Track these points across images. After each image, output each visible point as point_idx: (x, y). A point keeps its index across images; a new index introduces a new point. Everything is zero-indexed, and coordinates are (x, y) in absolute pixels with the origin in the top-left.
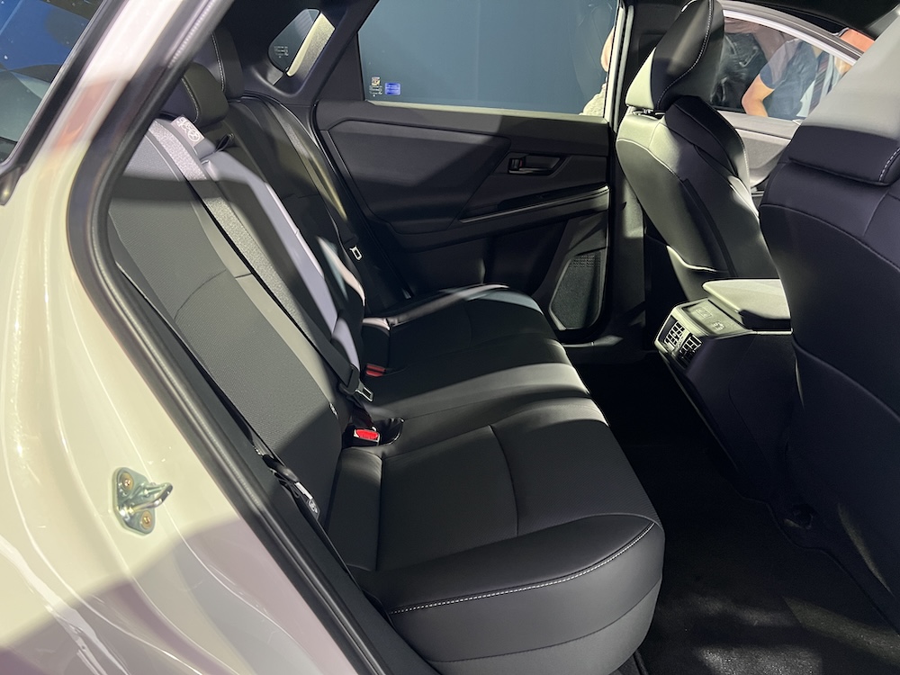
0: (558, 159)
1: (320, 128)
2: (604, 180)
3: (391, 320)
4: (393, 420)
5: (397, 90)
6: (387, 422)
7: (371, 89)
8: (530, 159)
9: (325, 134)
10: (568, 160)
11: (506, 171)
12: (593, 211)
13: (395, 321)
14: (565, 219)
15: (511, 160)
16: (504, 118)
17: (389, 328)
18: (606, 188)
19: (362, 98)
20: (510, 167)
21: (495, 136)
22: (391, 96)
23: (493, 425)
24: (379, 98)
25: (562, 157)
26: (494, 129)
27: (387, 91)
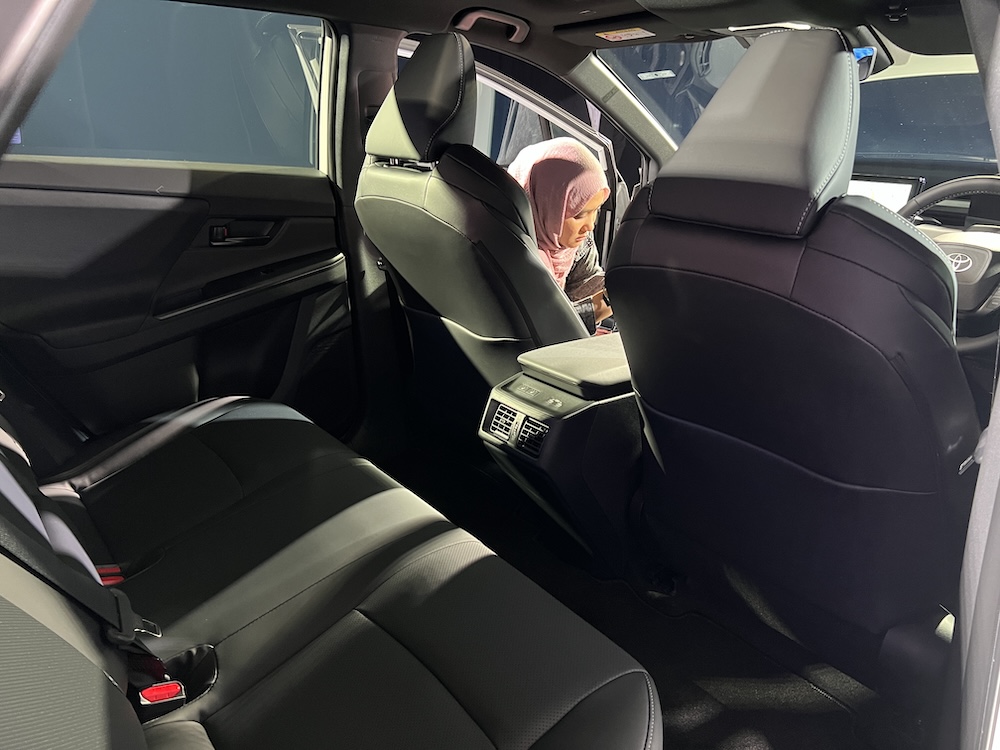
0: (273, 223)
2: (335, 246)
3: (78, 482)
4: (194, 651)
6: (184, 660)
8: (236, 226)
10: (286, 225)
11: (208, 243)
12: (331, 285)
13: (84, 481)
14: (298, 297)
15: (212, 228)
16: (195, 175)
17: (78, 496)
18: (341, 255)
20: (212, 239)
21: (185, 197)
23: (362, 607)
25: (279, 221)
26: (184, 188)
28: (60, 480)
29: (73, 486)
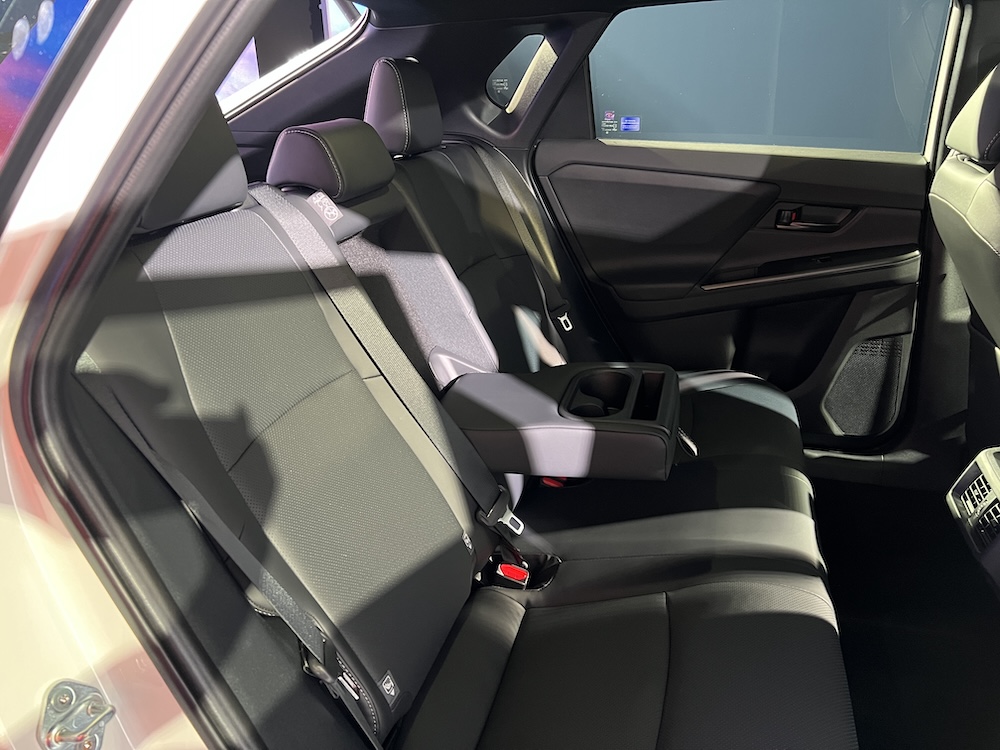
0: (848, 211)
1: (538, 174)
2: (916, 242)
4: (549, 557)
5: (636, 125)
6: (542, 558)
7: (604, 125)
8: (807, 211)
9: (544, 180)
10: (861, 214)
11: (773, 225)
12: (895, 284)
14: (849, 293)
15: (780, 211)
16: (774, 159)
18: (917, 252)
19: (592, 136)
20: (778, 221)
21: (759, 181)
22: (627, 133)
23: (669, 593)
24: (612, 136)
25: (855, 209)
26: (757, 172)
27: (623, 127)
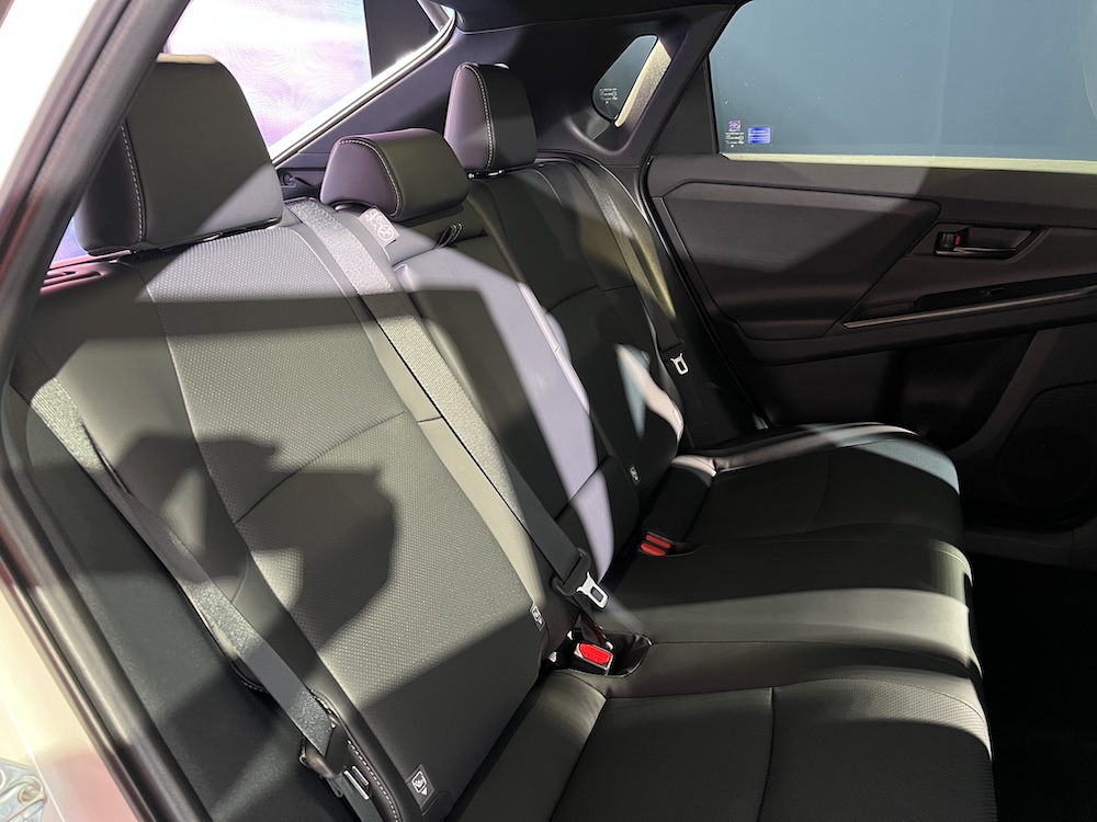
0: (1029, 233)
1: (652, 194)
3: (720, 462)
4: (638, 638)
5: (766, 136)
7: (728, 137)
8: (974, 233)
9: (659, 202)
11: (931, 251)
13: (726, 464)
15: (940, 234)
16: (933, 172)
17: (714, 473)
19: (714, 150)
20: (938, 246)
21: (914, 199)
22: (756, 146)
23: (776, 689)
24: (738, 149)
25: (1035, 230)
26: (912, 188)
27: (750, 139)
28: (707, 456)
29: (715, 463)
